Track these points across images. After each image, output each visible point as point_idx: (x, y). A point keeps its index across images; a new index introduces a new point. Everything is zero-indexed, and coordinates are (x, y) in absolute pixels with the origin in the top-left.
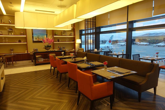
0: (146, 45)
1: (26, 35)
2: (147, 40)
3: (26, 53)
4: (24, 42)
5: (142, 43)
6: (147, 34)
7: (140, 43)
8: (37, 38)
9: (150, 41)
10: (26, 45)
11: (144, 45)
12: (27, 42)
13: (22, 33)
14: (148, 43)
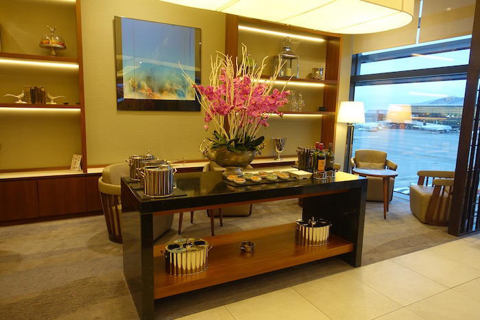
0: (441, 132)
1: (79, 60)
2: (444, 117)
3: (76, 170)
4: (66, 105)
5: (429, 126)
6: (445, 99)
7: (425, 124)
8: (144, 84)
9: (455, 119)
10: (80, 121)
11: (435, 131)
12: (80, 104)
13: (54, 42)
14: (448, 128)
